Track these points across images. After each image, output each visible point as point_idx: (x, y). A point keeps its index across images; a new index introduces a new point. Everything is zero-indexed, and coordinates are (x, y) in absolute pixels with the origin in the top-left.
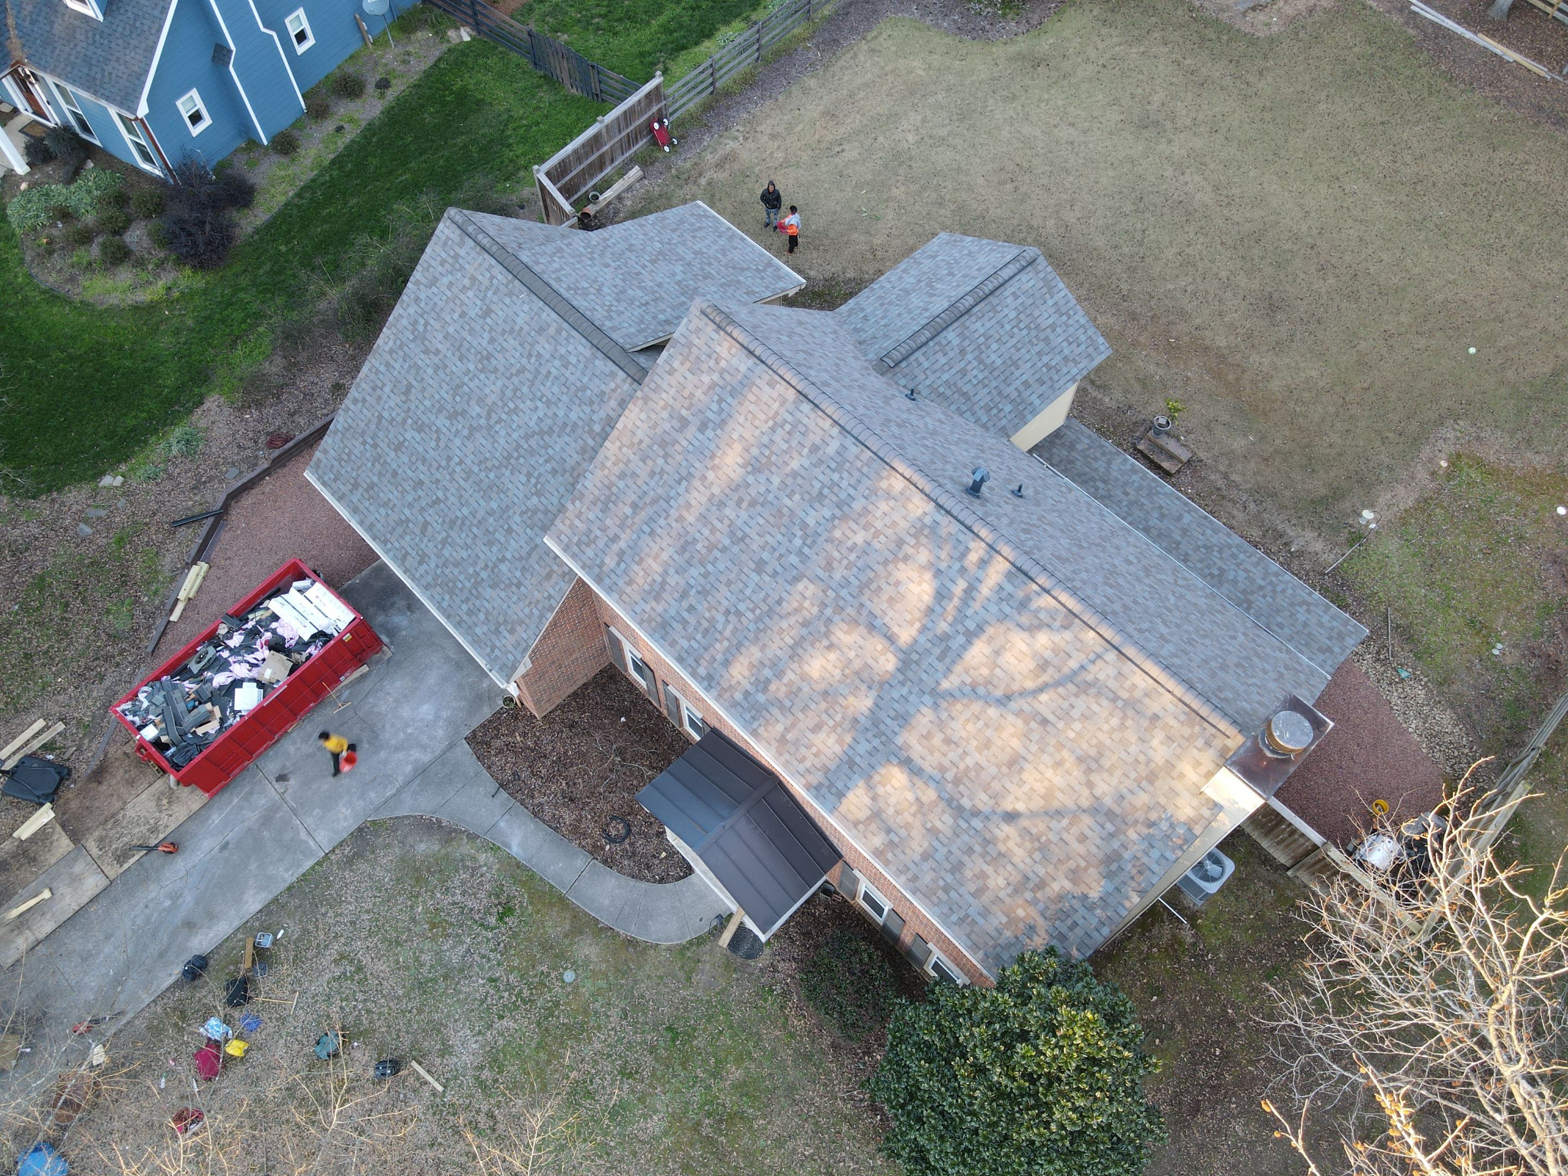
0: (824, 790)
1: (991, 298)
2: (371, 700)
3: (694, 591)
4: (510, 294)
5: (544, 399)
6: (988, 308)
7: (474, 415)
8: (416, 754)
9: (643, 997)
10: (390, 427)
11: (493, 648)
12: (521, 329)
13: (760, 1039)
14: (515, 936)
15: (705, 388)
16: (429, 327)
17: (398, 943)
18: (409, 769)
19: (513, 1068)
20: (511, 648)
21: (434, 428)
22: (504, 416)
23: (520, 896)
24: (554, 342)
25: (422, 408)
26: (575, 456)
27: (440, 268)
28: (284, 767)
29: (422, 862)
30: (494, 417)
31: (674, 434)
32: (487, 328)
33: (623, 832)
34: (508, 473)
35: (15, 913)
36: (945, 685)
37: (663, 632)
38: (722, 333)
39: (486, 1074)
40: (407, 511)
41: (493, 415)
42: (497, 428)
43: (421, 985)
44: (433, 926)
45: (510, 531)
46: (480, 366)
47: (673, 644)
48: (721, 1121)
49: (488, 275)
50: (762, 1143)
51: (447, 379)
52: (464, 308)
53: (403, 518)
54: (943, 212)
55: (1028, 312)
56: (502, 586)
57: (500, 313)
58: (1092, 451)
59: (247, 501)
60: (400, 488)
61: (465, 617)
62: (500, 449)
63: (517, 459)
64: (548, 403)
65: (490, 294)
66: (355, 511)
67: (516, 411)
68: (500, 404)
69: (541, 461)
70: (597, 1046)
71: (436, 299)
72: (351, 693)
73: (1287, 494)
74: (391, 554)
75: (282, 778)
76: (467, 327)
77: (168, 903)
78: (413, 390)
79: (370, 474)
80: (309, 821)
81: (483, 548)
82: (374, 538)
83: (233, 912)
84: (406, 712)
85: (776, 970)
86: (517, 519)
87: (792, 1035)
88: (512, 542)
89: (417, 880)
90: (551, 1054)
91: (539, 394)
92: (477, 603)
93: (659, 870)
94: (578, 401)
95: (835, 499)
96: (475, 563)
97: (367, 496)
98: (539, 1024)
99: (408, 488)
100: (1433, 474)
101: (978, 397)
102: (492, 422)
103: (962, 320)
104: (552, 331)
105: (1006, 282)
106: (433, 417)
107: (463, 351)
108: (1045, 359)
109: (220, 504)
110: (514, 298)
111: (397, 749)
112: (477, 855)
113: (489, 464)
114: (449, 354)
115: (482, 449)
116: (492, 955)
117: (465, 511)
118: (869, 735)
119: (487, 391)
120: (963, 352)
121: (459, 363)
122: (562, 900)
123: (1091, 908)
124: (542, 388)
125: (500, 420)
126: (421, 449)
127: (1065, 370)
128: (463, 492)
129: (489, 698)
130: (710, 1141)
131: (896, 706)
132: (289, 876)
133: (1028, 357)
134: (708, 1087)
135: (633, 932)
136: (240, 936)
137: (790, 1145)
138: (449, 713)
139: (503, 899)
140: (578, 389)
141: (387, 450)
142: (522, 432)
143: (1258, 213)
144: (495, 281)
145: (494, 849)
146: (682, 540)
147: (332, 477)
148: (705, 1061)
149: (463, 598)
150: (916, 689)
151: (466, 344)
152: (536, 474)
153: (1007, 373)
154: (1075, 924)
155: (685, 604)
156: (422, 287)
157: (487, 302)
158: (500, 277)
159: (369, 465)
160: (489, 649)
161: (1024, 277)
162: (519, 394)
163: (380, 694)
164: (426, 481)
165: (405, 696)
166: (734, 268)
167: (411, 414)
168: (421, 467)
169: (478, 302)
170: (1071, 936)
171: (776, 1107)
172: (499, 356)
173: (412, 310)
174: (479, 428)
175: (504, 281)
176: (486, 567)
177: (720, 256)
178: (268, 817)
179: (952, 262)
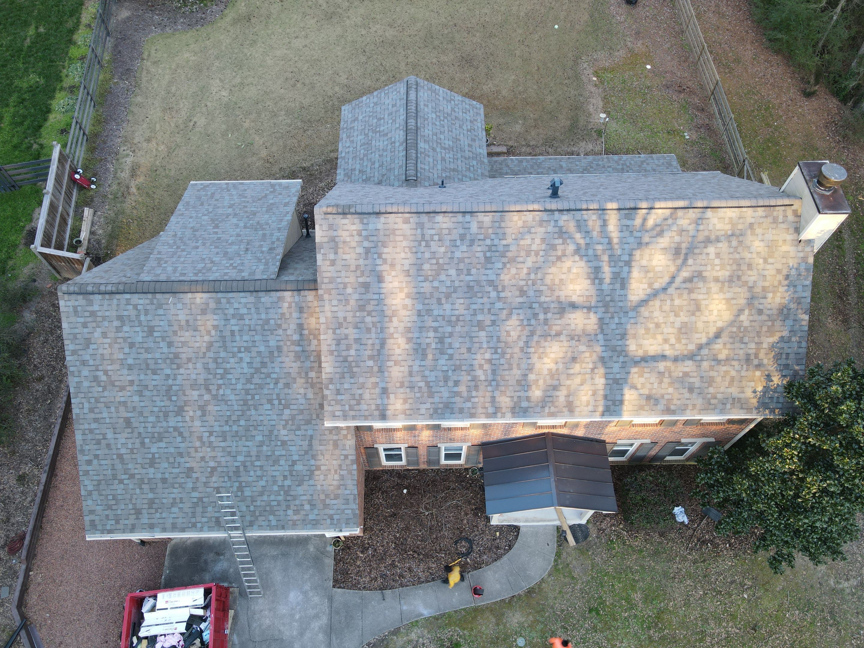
0: (612, 408)
1: (419, 114)
2: (255, 625)
3: (450, 372)
4: (160, 306)
5: (243, 349)
6: (422, 120)
7: (196, 398)
8: (316, 625)
9: (562, 611)
10: (134, 456)
11: (331, 518)
12: (187, 321)
13: (631, 568)
15: (363, 256)
16: (110, 373)
18: (321, 636)
20: (344, 507)
21: (171, 430)
22: (221, 382)
24: (220, 312)
25: (150, 425)
26: (294, 365)
27: (86, 330)
30: (213, 388)
31: (364, 297)
32: (158, 340)
33: (467, 545)
34: (253, 412)
36: (635, 299)
37: (449, 410)
38: (349, 216)
40: (195, 494)
41: (211, 387)
42: (221, 392)
45: (284, 443)
46: (175, 366)
47: (461, 411)
48: (656, 625)
49: (131, 307)
50: (681, 613)
51: (155, 393)
52: (129, 340)
53: (195, 500)
54: (281, 118)
55: (438, 110)
56: (307, 478)
57: (162, 323)
58: (495, 166)
59: (33, 598)
60: (176, 486)
61: (295, 518)
62: (234, 403)
63: (253, 398)
64: (248, 350)
65: (142, 318)
66: (151, 527)
67: (226, 372)
68: (211, 377)
69: (272, 386)
71: (100, 351)
72: (238, 635)
73: (558, 134)
74: (205, 528)
76: (143, 351)
78: (132, 420)
79: (144, 496)
81: (273, 468)
82: (183, 530)
84: (283, 610)
85: (604, 530)
86: (284, 432)
87: (641, 551)
88: (291, 448)
91: (236, 350)
92: (297, 502)
94: (269, 333)
96: (275, 482)
97: (153, 511)
99: (183, 481)
100: (596, 85)
101: (460, 167)
102: (214, 392)
103: (419, 133)
104: (212, 305)
105: (417, 100)
106: (164, 424)
107: (152, 367)
108: (465, 127)
109: (18, 618)
110: (165, 307)
111: (302, 634)
112: (409, 638)
113: (234, 418)
114: (142, 377)
115: (221, 413)
117: (240, 458)
118: (615, 359)
119: (194, 376)
120: (434, 150)
121: (155, 377)
123: (789, 341)
124: (235, 344)
125: (219, 387)
126: (172, 450)
127: (476, 128)
128: (229, 449)
129: (322, 553)
130: (663, 638)
131: (617, 332)
133: (458, 132)
134: (635, 616)
135: (525, 586)
138: (309, 584)
139: (447, 643)
140: (262, 326)
141: (144, 471)
142: (243, 381)
143: (419, 25)
144: (139, 307)
145: (414, 624)
146: (420, 351)
147: (113, 522)
148: (621, 606)
149: (284, 508)
150: (622, 315)
151: (149, 361)
152: (275, 397)
153: (459, 146)
154: (788, 354)
155: (450, 384)
156: (80, 353)
157: (144, 323)
158: (141, 302)
159: (138, 491)
160: (329, 521)
161: (420, 94)
162: (220, 360)
163: (257, 616)
164: (194, 464)
165: (273, 602)
166: (260, 199)
167: (144, 435)
168: (182, 460)
169: (138, 329)
170: (789, 362)
171: (669, 590)
172: (185, 349)
173: (85, 372)
174: (207, 403)
175: (147, 301)
176: (285, 477)
177: (244, 199)
179: (371, 114)
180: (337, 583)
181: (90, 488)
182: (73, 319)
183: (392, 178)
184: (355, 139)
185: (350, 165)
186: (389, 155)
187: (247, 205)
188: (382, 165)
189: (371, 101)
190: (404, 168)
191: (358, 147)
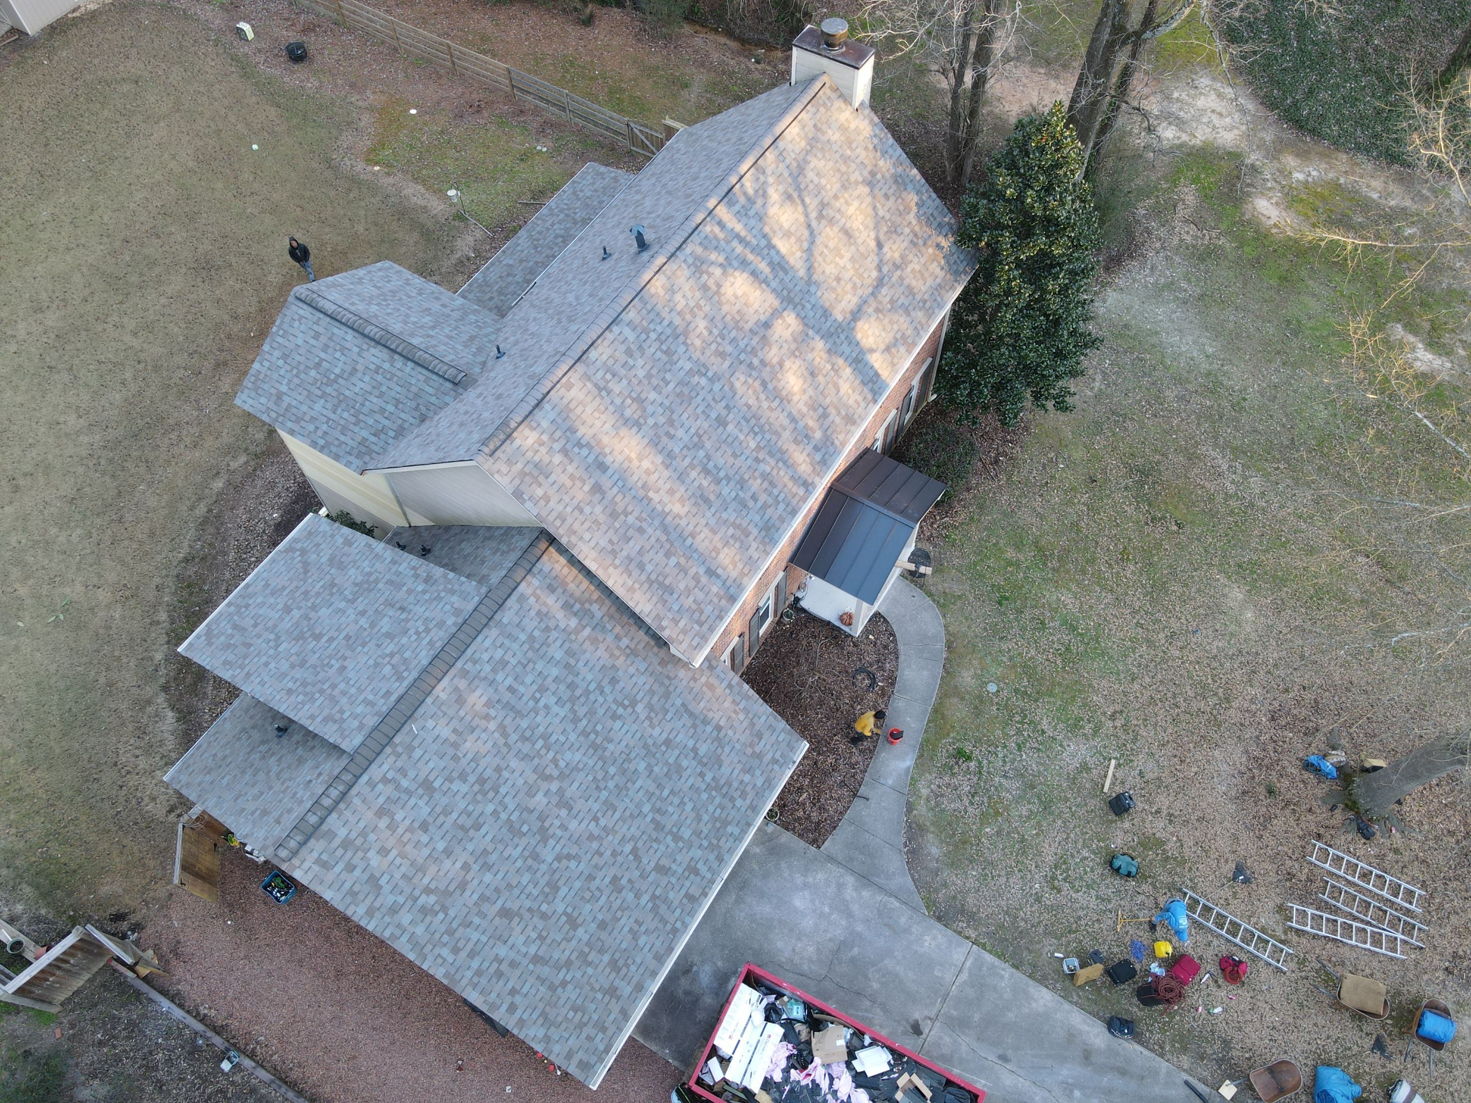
0: (876, 389)
1: (366, 317)
2: (805, 967)
3: (740, 493)
4: (410, 749)
5: (538, 695)
6: (377, 318)
7: (545, 801)
8: (849, 893)
9: (985, 629)
10: (548, 941)
11: (775, 761)
12: (455, 731)
13: (982, 539)
14: (978, 740)
16: (432, 886)
17: (1023, 840)
18: (866, 894)
19: (1075, 710)
20: (774, 737)
21: (556, 864)
22: (551, 755)
23: (946, 747)
24: (476, 682)
25: (531, 886)
26: (599, 653)
27: (357, 872)
28: (905, 1033)
29: (948, 844)
30: (551, 770)
31: (605, 502)
32: (445, 788)
33: (863, 675)
34: (611, 747)
36: (802, 273)
37: (773, 530)
38: (515, 434)
39: (1088, 729)
40: (645, 898)
41: (548, 772)
42: (562, 764)
43: (1047, 807)
44: (997, 813)
45: (668, 742)
46: (491, 794)
47: (782, 520)
48: (1045, 556)
49: (380, 786)
50: (1046, 528)
51: (500, 847)
52: (416, 825)
53: (650, 905)
54: (61, 539)
55: (367, 299)
56: (719, 751)
57: (431, 765)
60: (619, 914)
61: (748, 802)
62: (585, 759)
63: (597, 733)
64: (542, 689)
65: (405, 783)
66: (640, 988)
67: (545, 737)
68: (536, 761)
69: (601, 700)
70: (1033, 652)
71: (398, 875)
74: (687, 919)
75: (917, 1030)
76: (442, 818)
77: (1077, 1093)
78: (508, 905)
79: (600, 968)
80: (949, 977)
81: (683, 780)
82: (670, 950)
83: (1058, 1016)
84: (808, 923)
85: (931, 535)
86: (657, 731)
87: (972, 519)
88: (678, 739)
89: (964, 843)
90: (1053, 685)
91: (531, 704)
92: (735, 784)
93: (884, 639)
94: (544, 648)
95: (671, 340)
96: (698, 791)
97: (624, 970)
98: (1036, 701)
99: (619, 901)
100: (388, 174)
102: (556, 773)
104: (462, 684)
105: (340, 307)
106: (543, 867)
107: (469, 823)
108: (413, 294)
110: (416, 743)
111: (850, 915)
112: (924, 797)
113: (600, 776)
114: (470, 847)
115: (583, 787)
116: (1000, 755)
117: (646, 808)
118: (838, 342)
119: (520, 782)
120: (429, 336)
121: (483, 831)
122: (936, 711)
123: (923, 203)
124: (525, 699)
125: (555, 761)
126: (578, 884)
127: (419, 286)
128: (628, 813)
130: (1060, 559)
131: (818, 316)
132: (1006, 971)
133: (415, 303)
134: (1028, 568)
135: (941, 646)
136: (1075, 998)
137: (1040, 510)
139: (952, 762)
140: (531, 648)
141: (574, 942)
142: (570, 727)
144: (390, 776)
145: (913, 782)
147: (600, 1035)
148: (1012, 573)
149: (730, 805)
150: (807, 296)
151: (460, 822)
152: (614, 707)
153: (438, 315)
154: (932, 215)
155: (751, 504)
156: (377, 904)
157: (413, 787)
158: (385, 767)
159: (590, 971)
160: (776, 767)
161: (330, 297)
162: (528, 734)
163: (797, 960)
164: (612, 872)
165: (791, 930)
166: (306, 572)
167: (535, 907)
168: (597, 882)
169: (413, 801)
171: (1021, 523)
172: (483, 764)
173: (405, 918)
174: (561, 792)
175: (392, 759)
176: (702, 775)
177: (287, 591)
178: (959, 1024)
179: (295, 371)
180: (816, 843)
181: (541, 1033)
182: (330, 877)
183: (433, 400)
184: (313, 413)
185: (350, 442)
186: (392, 385)
187: (303, 589)
188: (398, 402)
189: (273, 359)
190: (434, 377)
191: (332, 416)
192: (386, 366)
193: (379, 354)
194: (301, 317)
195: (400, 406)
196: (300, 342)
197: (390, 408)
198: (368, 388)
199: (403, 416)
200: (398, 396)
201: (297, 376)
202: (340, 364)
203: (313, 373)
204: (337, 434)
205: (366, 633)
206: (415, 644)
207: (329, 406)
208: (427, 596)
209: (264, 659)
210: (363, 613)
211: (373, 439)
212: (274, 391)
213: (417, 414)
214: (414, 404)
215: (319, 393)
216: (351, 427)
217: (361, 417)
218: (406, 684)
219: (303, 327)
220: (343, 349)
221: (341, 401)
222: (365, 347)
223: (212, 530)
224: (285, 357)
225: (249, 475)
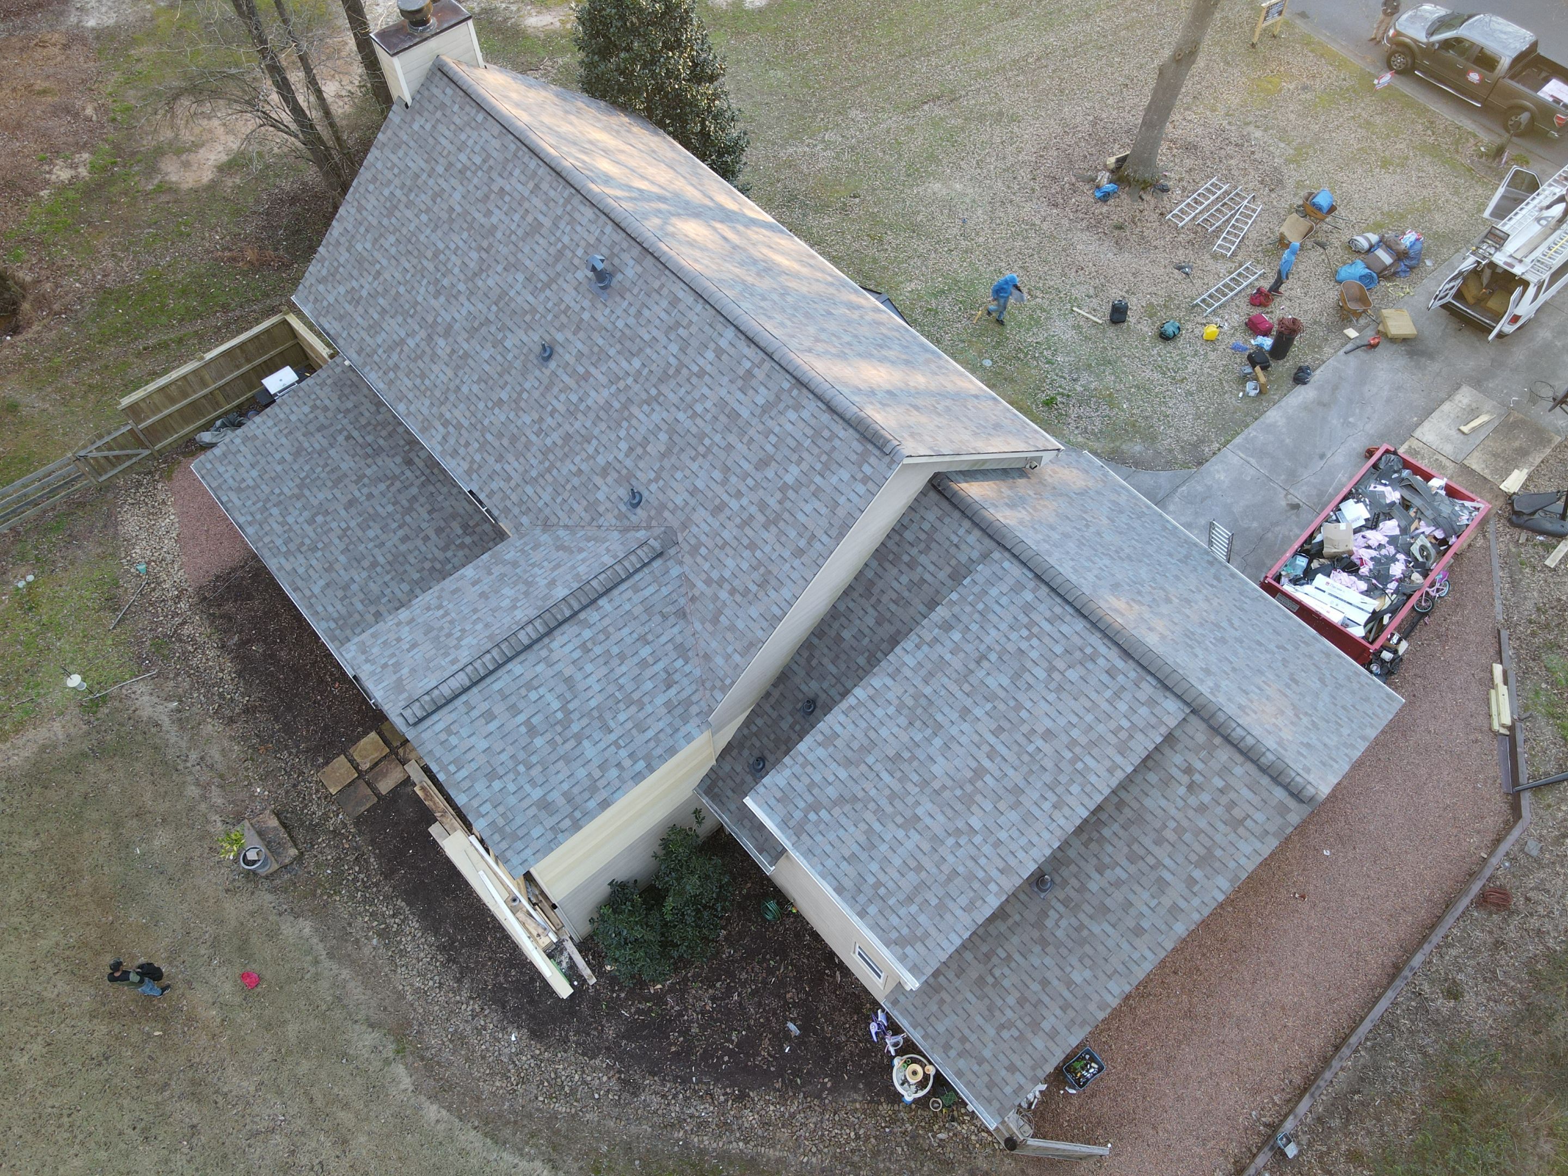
5: (1097, 566)
7: (1189, 610)
10: (1304, 668)
12: (1150, 630)
14: (1038, 387)
16: (1292, 712)
21: (1240, 633)
22: (1147, 586)
23: (1039, 411)
27: (1303, 752)
28: (1298, 516)
32: (1204, 662)
34: (1127, 551)
35: (1483, 418)
41: (1163, 596)
42: (1153, 585)
43: (1109, 363)
44: (1110, 396)
45: (1110, 519)
46: (1197, 638)
49: (1221, 699)
51: (1240, 656)
55: (442, 651)
61: (1144, 507)
68: (1156, 597)
71: (1293, 728)
75: (1296, 507)
76: (1232, 677)
77: (1351, 420)
78: (1286, 676)
79: (1311, 651)
80: (1252, 472)
83: (1290, 412)
89: (1134, 425)
109: (1524, 803)
116: (1055, 378)
126: (1251, 629)
127: (417, 611)
133: (463, 608)
139: (1054, 412)
140: (1055, 547)
141: (1298, 655)
142: (1119, 563)
144: (1208, 689)
145: (1072, 443)
149: (1150, 516)
151: (1229, 668)
152: (1091, 531)
153: (497, 584)
156: (1324, 753)
159: (1316, 658)
162: (1134, 590)
168: (1243, 617)
169: (1224, 687)
172: (1172, 629)
173: (1328, 741)
174: (1177, 598)
177: (877, 827)
178: (1292, 477)
179: (521, 768)
181: (1378, 709)
182: (1316, 771)
183: (665, 591)
184: (596, 762)
185: (661, 725)
186: (616, 637)
187: (884, 803)
188: (643, 640)
189: (486, 794)
190: (637, 577)
191: (613, 737)
192: (587, 634)
193: (565, 638)
194: (448, 730)
195: (650, 637)
196: (484, 744)
197: (645, 652)
198: (604, 670)
199: (663, 639)
200: (635, 636)
201: (529, 767)
202: (549, 697)
203: (539, 742)
204: (640, 739)
205: (1002, 707)
206: (1047, 640)
207: (597, 735)
208: (974, 627)
209: (987, 849)
210: (965, 712)
211: (673, 691)
212: (533, 810)
213: (672, 620)
214: (658, 618)
215: (572, 743)
216: (641, 715)
217: (636, 696)
218: (1103, 650)
219: (464, 732)
220: (529, 686)
221: (600, 717)
222: (544, 653)
223: (507, 1132)
224: (492, 775)
225: (429, 1068)
